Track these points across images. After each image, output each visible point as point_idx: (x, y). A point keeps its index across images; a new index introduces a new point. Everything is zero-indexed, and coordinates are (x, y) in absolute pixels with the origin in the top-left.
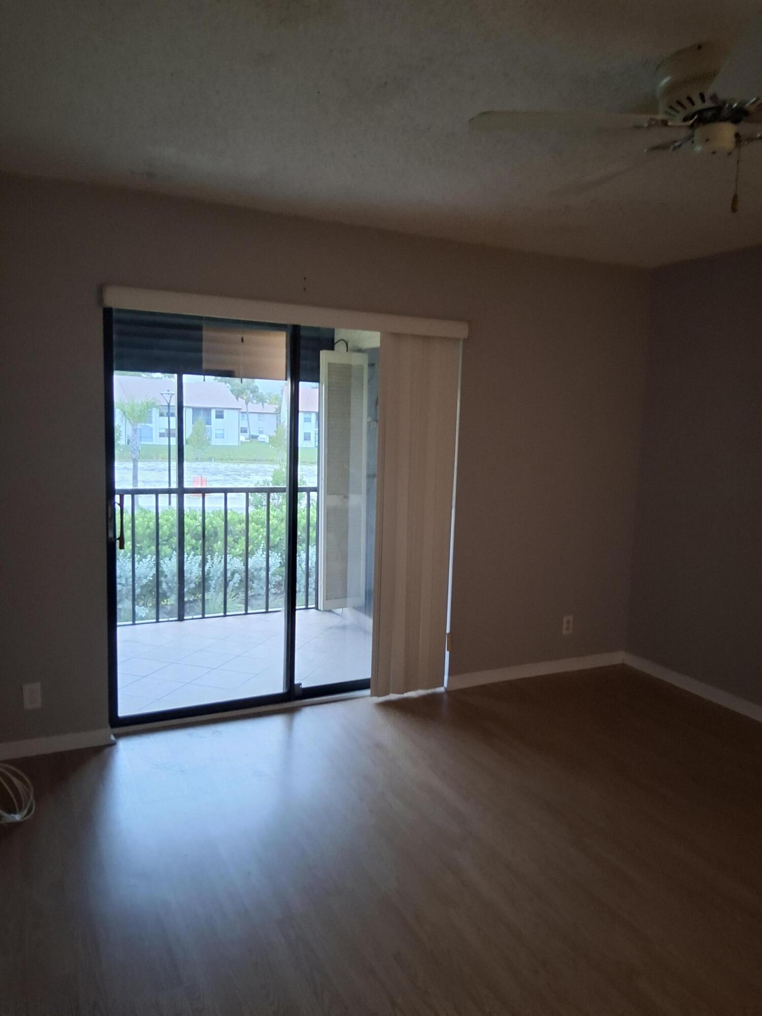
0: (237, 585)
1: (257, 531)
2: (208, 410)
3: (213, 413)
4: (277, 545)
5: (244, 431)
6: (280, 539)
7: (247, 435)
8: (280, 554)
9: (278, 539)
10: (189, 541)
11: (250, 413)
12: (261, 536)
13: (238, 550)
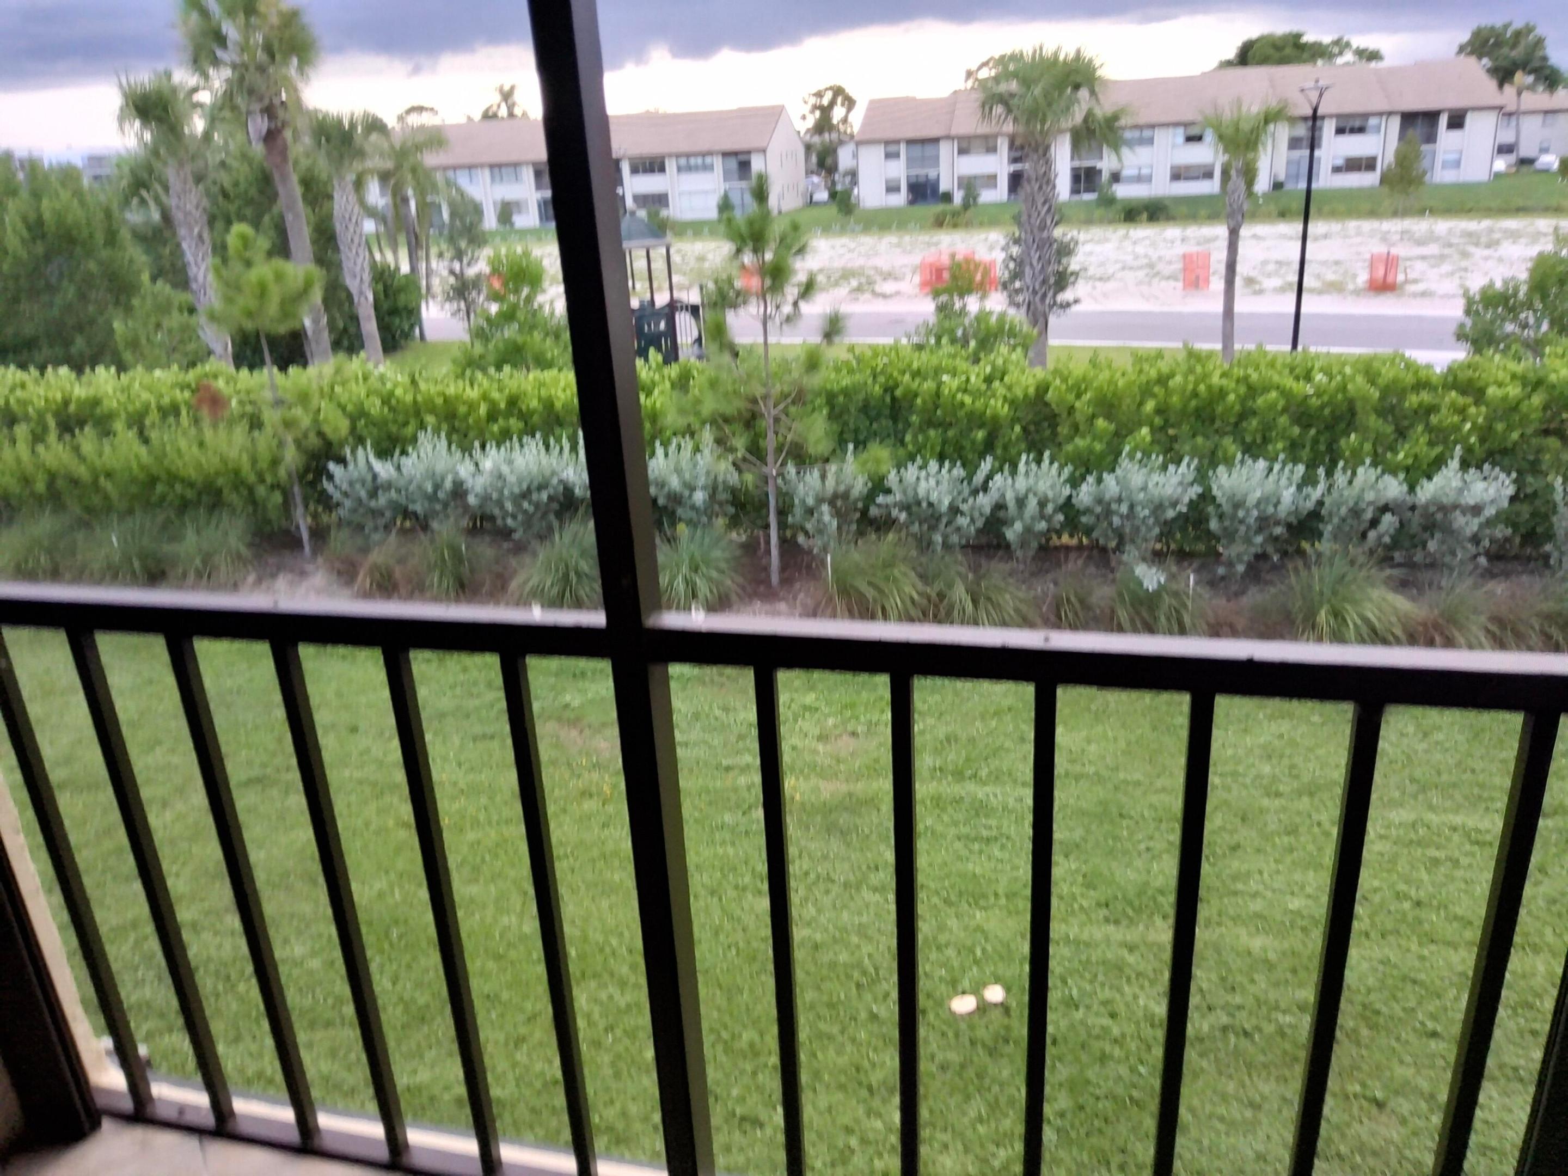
0: (1387, 539)
1: (1462, 411)
2: (1431, 117)
3: (1443, 120)
4: (1513, 449)
5: (1504, 149)
6: (1522, 435)
7: (1512, 158)
8: (1514, 475)
9: (1515, 436)
10: (1285, 429)
11: (1525, 113)
12: (1468, 426)
13: (1401, 456)
